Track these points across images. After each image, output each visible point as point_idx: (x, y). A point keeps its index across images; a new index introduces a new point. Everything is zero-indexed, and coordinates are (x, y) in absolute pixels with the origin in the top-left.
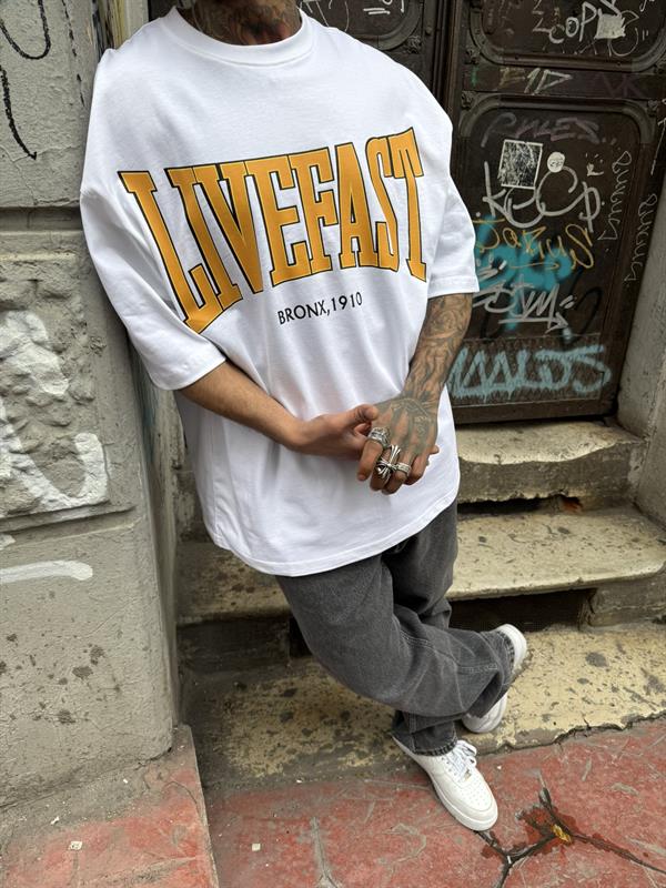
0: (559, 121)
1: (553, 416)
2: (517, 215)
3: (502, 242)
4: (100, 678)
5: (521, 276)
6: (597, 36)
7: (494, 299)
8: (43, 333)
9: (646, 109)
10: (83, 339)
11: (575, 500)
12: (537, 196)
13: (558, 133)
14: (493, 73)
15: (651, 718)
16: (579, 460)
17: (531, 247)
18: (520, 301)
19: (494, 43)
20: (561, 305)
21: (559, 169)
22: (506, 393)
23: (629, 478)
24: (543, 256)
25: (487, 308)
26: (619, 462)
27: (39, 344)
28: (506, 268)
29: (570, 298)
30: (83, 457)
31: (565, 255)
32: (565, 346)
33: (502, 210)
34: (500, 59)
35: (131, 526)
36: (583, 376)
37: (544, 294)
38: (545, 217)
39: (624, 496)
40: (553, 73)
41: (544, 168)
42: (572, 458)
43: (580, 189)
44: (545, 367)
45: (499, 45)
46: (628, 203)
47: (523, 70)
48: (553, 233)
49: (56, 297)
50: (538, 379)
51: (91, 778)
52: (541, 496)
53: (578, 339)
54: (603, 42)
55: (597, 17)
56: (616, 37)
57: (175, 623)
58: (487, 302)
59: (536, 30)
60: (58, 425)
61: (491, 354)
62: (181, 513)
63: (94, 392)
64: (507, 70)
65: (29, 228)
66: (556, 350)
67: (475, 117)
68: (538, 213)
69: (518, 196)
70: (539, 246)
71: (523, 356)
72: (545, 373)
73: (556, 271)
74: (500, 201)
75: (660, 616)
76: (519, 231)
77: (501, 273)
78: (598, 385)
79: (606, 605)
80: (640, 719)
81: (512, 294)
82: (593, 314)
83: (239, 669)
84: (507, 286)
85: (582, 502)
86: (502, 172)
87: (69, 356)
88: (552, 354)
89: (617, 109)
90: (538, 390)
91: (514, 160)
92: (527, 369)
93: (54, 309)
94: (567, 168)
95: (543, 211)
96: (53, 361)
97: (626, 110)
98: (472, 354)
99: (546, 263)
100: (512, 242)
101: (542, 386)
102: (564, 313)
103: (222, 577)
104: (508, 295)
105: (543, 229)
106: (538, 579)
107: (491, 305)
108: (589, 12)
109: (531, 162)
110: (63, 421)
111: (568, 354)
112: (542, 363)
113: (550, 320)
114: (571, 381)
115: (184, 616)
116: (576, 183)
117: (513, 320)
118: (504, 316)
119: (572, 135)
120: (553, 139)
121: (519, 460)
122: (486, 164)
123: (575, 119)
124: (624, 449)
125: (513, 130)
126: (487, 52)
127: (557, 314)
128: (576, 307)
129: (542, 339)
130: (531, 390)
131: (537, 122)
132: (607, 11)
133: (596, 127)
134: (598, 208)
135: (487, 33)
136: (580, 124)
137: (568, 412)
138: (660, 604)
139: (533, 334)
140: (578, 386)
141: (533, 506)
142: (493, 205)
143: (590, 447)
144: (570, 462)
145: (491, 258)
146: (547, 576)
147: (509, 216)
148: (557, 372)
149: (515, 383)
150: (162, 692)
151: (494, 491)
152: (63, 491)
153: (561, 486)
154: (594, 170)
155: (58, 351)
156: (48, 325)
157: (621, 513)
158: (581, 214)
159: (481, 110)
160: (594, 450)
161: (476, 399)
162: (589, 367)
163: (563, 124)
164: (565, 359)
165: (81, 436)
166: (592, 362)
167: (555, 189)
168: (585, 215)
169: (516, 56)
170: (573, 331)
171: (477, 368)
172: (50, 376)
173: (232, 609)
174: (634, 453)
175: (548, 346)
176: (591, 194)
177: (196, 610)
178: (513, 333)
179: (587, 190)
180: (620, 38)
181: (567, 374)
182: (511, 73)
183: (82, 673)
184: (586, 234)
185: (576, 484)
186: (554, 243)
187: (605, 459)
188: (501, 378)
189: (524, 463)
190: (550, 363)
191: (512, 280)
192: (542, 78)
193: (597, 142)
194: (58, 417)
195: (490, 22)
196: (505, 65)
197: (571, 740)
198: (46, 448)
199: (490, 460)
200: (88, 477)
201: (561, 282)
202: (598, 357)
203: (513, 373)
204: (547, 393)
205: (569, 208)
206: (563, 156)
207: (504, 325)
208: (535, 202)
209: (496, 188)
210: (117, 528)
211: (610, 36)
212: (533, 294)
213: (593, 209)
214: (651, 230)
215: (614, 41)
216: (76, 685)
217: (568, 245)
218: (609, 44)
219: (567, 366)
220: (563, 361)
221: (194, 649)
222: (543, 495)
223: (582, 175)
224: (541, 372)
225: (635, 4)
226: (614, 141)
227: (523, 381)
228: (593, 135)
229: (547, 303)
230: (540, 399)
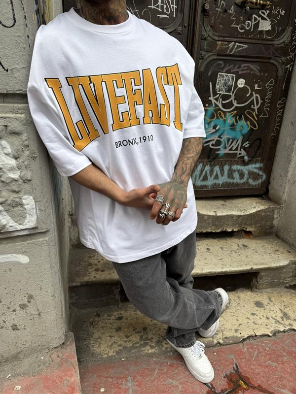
0: (243, 65)
1: (240, 194)
2: (224, 106)
3: (218, 118)
4: (31, 309)
5: (226, 132)
6: (259, 29)
7: (214, 142)
8: (9, 150)
9: (280, 61)
10: (27, 153)
11: (250, 232)
12: (233, 98)
13: (242, 70)
14: (213, 44)
15: (284, 332)
16: (251, 215)
17: (230, 120)
18: (225, 144)
19: (214, 31)
20: (243, 145)
21: (242, 86)
22: (219, 184)
23: (274, 223)
24: (235, 124)
25: (211, 146)
26: (269, 215)
27: (7, 154)
28: (219, 129)
29: (247, 142)
30: (26, 207)
31: (245, 123)
32: (245, 164)
33: (218, 103)
34: (216, 38)
35: (47, 239)
36: (253, 177)
37: (235, 141)
38: (236, 107)
39: (272, 231)
40: (240, 45)
41: (236, 86)
42: (248, 213)
43: (252, 95)
44: (236, 173)
45: (216, 32)
46: (273, 102)
47: (227, 43)
48: (240, 114)
49: (15, 133)
50: (233, 178)
51: (26, 356)
52: (235, 230)
53: (251, 160)
54: (262, 31)
55: (259, 21)
56: (267, 30)
57: (68, 286)
58: (210, 144)
59: (232, 26)
60: (15, 192)
61: (212, 166)
62: (72, 235)
63: (32, 177)
64: (220, 43)
65: (4, 102)
66: (241, 166)
67: (206, 63)
68: (233, 105)
69: (225, 97)
70: (234, 119)
71: (226, 168)
72: (236, 175)
73: (241, 130)
74: (217, 99)
75: (288, 285)
76: (225, 113)
77: (217, 131)
78: (260, 181)
79: (263, 280)
80: (279, 332)
81: (222, 140)
82: (258, 150)
83: (97, 307)
84: (220, 137)
85: (253, 233)
86: (218, 87)
87: (21, 160)
88: (239, 167)
89: (268, 61)
90: (233, 183)
91: (223, 82)
92: (228, 174)
93: (14, 139)
94: (246, 86)
95: (235, 104)
96: (13, 162)
97: (272, 61)
98: (204, 166)
99: (237, 127)
100: (222, 117)
101: (235, 181)
102: (245, 149)
103: (90, 265)
104: (220, 141)
105: (236, 112)
106: (233, 267)
107: (213, 145)
108: (256, 19)
109: (230, 83)
110: (17, 190)
111: (246, 167)
112: (235, 171)
113: (238, 152)
114: (248, 179)
115: (72, 282)
116: (250, 92)
117: (222, 152)
118: (218, 150)
119: (248, 71)
120: (240, 73)
121: (225, 214)
122: (210, 83)
123: (249, 65)
124: (271, 209)
125: (223, 69)
126: (211, 35)
127: (242, 150)
128: (250, 147)
129: (235, 161)
130: (230, 183)
131: (233, 65)
132: (263, 18)
133: (259, 68)
134: (260, 103)
135: (211, 27)
136: (252, 67)
137: (247, 193)
138: (288, 279)
139: (231, 158)
140: (251, 181)
141: (231, 235)
142: (214, 101)
143: (257, 208)
144: (247, 215)
145: (212, 124)
146: (237, 266)
147: (220, 106)
148: (242, 175)
149: (223, 179)
150: (60, 316)
151: (213, 227)
152: (16, 222)
153: (243, 226)
154: (258, 87)
155: (16, 158)
156: (11, 146)
157: (270, 238)
158: (252, 106)
159: (208, 60)
160: (258, 210)
161: (206, 186)
162: (256, 173)
163: (245, 66)
164: (245, 169)
165: (25, 197)
166: (257, 171)
167: (241, 95)
168: (254, 106)
169: (224, 37)
170: (249, 157)
171: (206, 172)
172: (12, 169)
173: (94, 279)
174: (276, 211)
175: (238, 164)
176: (257, 97)
177: (77, 279)
178: (222, 157)
179: (255, 95)
180: (269, 30)
181: (246, 176)
182: (222, 44)
183: (23, 306)
184: (254, 114)
185: (250, 225)
186: (240, 118)
187: (263, 214)
188: (217, 177)
189: (227, 215)
190: (239, 171)
191: (221, 135)
192: (235, 47)
193: (259, 75)
194: (15, 188)
195: (212, 22)
196: (219, 41)
197: (247, 341)
198: (9, 202)
199: (212, 213)
200: (28, 216)
201: (244, 136)
202: (260, 169)
203: (222, 175)
204: (237, 184)
205: (247, 103)
206: (244, 81)
207: (218, 154)
208: (232, 100)
209: (215, 93)
210: (41, 240)
211: (265, 29)
212: (231, 140)
213: (257, 104)
214: (283, 114)
215: (266, 31)
216: (20, 312)
217: (247, 119)
218: (264, 33)
219: (246, 172)
220: (244, 171)
221: (77, 298)
222: (236, 230)
223: (253, 89)
224: (234, 175)
225: (275, 16)
226: (266, 74)
227: (227, 179)
228: (257, 71)
229: (237, 144)
230: (234, 187)
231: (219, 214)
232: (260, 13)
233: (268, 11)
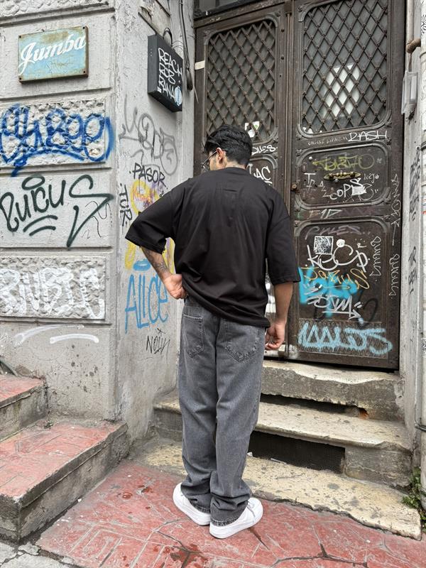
0: (340, 227)
2: (324, 265)
3: (319, 277)
4: (95, 378)
5: (330, 291)
6: (353, 194)
7: (318, 301)
9: (382, 219)
11: (363, 411)
12: (333, 257)
13: (340, 232)
14: (307, 212)
16: (360, 385)
17: (333, 279)
18: (332, 303)
19: (306, 203)
20: (355, 306)
21: (343, 246)
22: (331, 348)
23: (397, 403)
24: (340, 283)
25: (315, 305)
26: (386, 391)
27: (95, 276)
28: (322, 288)
29: (359, 303)
30: (100, 306)
31: (352, 282)
32: (361, 327)
33: (317, 263)
34: (309, 208)
36: (375, 344)
37: (344, 301)
38: (338, 266)
39: (396, 415)
40: (333, 210)
41: (335, 246)
43: (355, 254)
44: (351, 337)
45: (309, 204)
46: (384, 259)
47: (319, 211)
48: (344, 273)
49: (100, 265)
50: (347, 343)
53: (368, 324)
54: (356, 197)
55: (351, 188)
56: (362, 193)
58: (315, 302)
59: (324, 196)
61: (320, 327)
64: (312, 211)
66: (355, 328)
67: (301, 229)
68: (335, 264)
69: (324, 258)
70: (338, 278)
71: (337, 330)
72: (351, 340)
73: (349, 290)
74: (316, 260)
76: (326, 272)
77: (320, 290)
78: (386, 351)
79: (352, 460)
81: (327, 299)
82: (375, 312)
84: (324, 296)
85: (368, 412)
86: (315, 249)
88: (353, 331)
89: (368, 220)
90: (349, 349)
91: (320, 244)
92: (341, 337)
94: (346, 245)
95: (337, 263)
97: (372, 220)
98: (311, 326)
99: (342, 286)
100: (324, 277)
101: (351, 347)
102: (357, 310)
104: (325, 300)
105: (339, 271)
107: (317, 304)
108: (347, 187)
109: (329, 244)
110: (97, 295)
111: (363, 331)
112: (349, 335)
113: (350, 313)
114: (368, 347)
116: (352, 251)
117: (329, 312)
118: (324, 309)
119: (347, 232)
120: (337, 234)
121: (325, 378)
122: (308, 246)
123: (347, 226)
124: (389, 383)
125: (319, 232)
126: (303, 206)
127: (354, 311)
128: (363, 308)
129: (347, 323)
130: (345, 348)
131: (329, 228)
132: (355, 185)
133: (359, 228)
134: (367, 261)
135: (303, 200)
136: (350, 227)
137: (369, 364)
139: (341, 319)
140: (372, 349)
141: (338, 409)
142: (313, 262)
143: (369, 379)
144: (355, 385)
145: (314, 283)
147: (321, 266)
148: (359, 341)
149: (335, 343)
152: (94, 314)
153: (352, 399)
154: (361, 246)
156: (98, 272)
158: (358, 265)
159: (303, 227)
160: (369, 381)
161: (316, 349)
162: (377, 340)
163: (342, 228)
164: (363, 334)
165: (100, 300)
166: (379, 337)
167: (342, 255)
168: (360, 265)
169: (316, 206)
170: (365, 320)
171: (314, 333)
172: (96, 284)
175: (351, 326)
176: (362, 256)
178: (330, 318)
179: (359, 255)
180: (364, 194)
181: (365, 343)
182: (314, 212)
183: (92, 374)
184: (362, 273)
185: (361, 399)
186: (345, 277)
187: (377, 387)
188: (326, 339)
189: (328, 381)
190: (354, 335)
191: (326, 293)
192: (327, 213)
193: (360, 234)
195: (304, 197)
198: (93, 301)
199: (311, 376)
200: (100, 311)
201: (353, 295)
202: (383, 335)
203: (334, 338)
204: (355, 352)
205: (351, 262)
206: (344, 241)
207: (325, 314)
208: (332, 260)
209: (313, 255)
210: (107, 329)
211: (359, 194)
212: (338, 301)
213: (364, 262)
214: (399, 270)
215: (361, 195)
216: (89, 378)
217: (353, 278)
218: (359, 197)
219: (364, 338)
220: (361, 335)
222: (343, 403)
223: (355, 248)
224: (349, 340)
225: (369, 181)
226: (369, 233)
227: (340, 343)
228: (358, 231)
229: (347, 305)
230: (351, 354)
231: (318, 378)
232: (351, 181)
233: (360, 179)
